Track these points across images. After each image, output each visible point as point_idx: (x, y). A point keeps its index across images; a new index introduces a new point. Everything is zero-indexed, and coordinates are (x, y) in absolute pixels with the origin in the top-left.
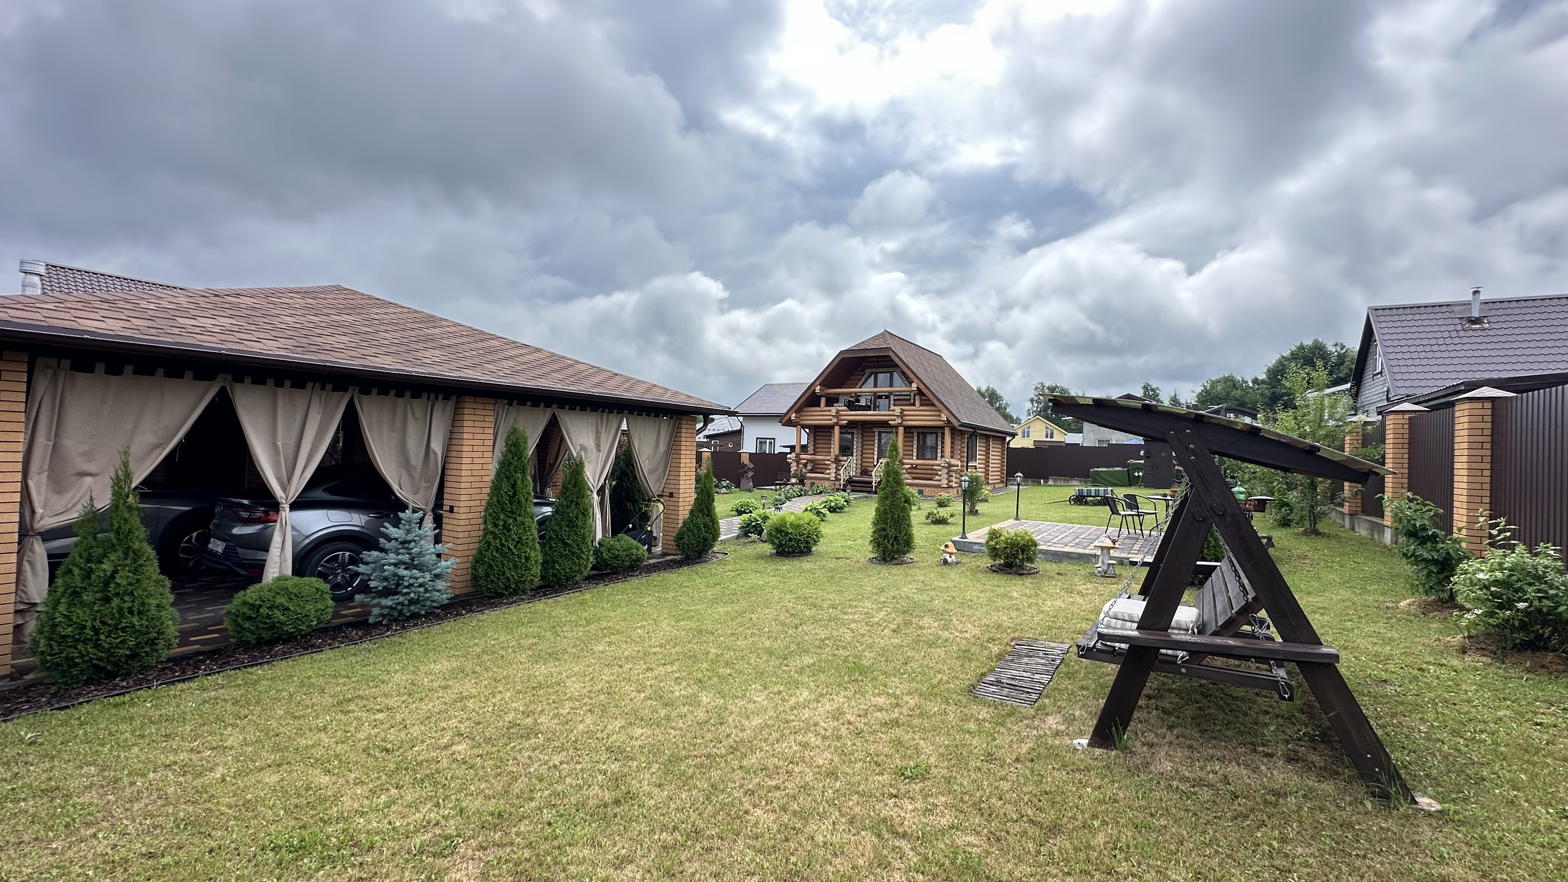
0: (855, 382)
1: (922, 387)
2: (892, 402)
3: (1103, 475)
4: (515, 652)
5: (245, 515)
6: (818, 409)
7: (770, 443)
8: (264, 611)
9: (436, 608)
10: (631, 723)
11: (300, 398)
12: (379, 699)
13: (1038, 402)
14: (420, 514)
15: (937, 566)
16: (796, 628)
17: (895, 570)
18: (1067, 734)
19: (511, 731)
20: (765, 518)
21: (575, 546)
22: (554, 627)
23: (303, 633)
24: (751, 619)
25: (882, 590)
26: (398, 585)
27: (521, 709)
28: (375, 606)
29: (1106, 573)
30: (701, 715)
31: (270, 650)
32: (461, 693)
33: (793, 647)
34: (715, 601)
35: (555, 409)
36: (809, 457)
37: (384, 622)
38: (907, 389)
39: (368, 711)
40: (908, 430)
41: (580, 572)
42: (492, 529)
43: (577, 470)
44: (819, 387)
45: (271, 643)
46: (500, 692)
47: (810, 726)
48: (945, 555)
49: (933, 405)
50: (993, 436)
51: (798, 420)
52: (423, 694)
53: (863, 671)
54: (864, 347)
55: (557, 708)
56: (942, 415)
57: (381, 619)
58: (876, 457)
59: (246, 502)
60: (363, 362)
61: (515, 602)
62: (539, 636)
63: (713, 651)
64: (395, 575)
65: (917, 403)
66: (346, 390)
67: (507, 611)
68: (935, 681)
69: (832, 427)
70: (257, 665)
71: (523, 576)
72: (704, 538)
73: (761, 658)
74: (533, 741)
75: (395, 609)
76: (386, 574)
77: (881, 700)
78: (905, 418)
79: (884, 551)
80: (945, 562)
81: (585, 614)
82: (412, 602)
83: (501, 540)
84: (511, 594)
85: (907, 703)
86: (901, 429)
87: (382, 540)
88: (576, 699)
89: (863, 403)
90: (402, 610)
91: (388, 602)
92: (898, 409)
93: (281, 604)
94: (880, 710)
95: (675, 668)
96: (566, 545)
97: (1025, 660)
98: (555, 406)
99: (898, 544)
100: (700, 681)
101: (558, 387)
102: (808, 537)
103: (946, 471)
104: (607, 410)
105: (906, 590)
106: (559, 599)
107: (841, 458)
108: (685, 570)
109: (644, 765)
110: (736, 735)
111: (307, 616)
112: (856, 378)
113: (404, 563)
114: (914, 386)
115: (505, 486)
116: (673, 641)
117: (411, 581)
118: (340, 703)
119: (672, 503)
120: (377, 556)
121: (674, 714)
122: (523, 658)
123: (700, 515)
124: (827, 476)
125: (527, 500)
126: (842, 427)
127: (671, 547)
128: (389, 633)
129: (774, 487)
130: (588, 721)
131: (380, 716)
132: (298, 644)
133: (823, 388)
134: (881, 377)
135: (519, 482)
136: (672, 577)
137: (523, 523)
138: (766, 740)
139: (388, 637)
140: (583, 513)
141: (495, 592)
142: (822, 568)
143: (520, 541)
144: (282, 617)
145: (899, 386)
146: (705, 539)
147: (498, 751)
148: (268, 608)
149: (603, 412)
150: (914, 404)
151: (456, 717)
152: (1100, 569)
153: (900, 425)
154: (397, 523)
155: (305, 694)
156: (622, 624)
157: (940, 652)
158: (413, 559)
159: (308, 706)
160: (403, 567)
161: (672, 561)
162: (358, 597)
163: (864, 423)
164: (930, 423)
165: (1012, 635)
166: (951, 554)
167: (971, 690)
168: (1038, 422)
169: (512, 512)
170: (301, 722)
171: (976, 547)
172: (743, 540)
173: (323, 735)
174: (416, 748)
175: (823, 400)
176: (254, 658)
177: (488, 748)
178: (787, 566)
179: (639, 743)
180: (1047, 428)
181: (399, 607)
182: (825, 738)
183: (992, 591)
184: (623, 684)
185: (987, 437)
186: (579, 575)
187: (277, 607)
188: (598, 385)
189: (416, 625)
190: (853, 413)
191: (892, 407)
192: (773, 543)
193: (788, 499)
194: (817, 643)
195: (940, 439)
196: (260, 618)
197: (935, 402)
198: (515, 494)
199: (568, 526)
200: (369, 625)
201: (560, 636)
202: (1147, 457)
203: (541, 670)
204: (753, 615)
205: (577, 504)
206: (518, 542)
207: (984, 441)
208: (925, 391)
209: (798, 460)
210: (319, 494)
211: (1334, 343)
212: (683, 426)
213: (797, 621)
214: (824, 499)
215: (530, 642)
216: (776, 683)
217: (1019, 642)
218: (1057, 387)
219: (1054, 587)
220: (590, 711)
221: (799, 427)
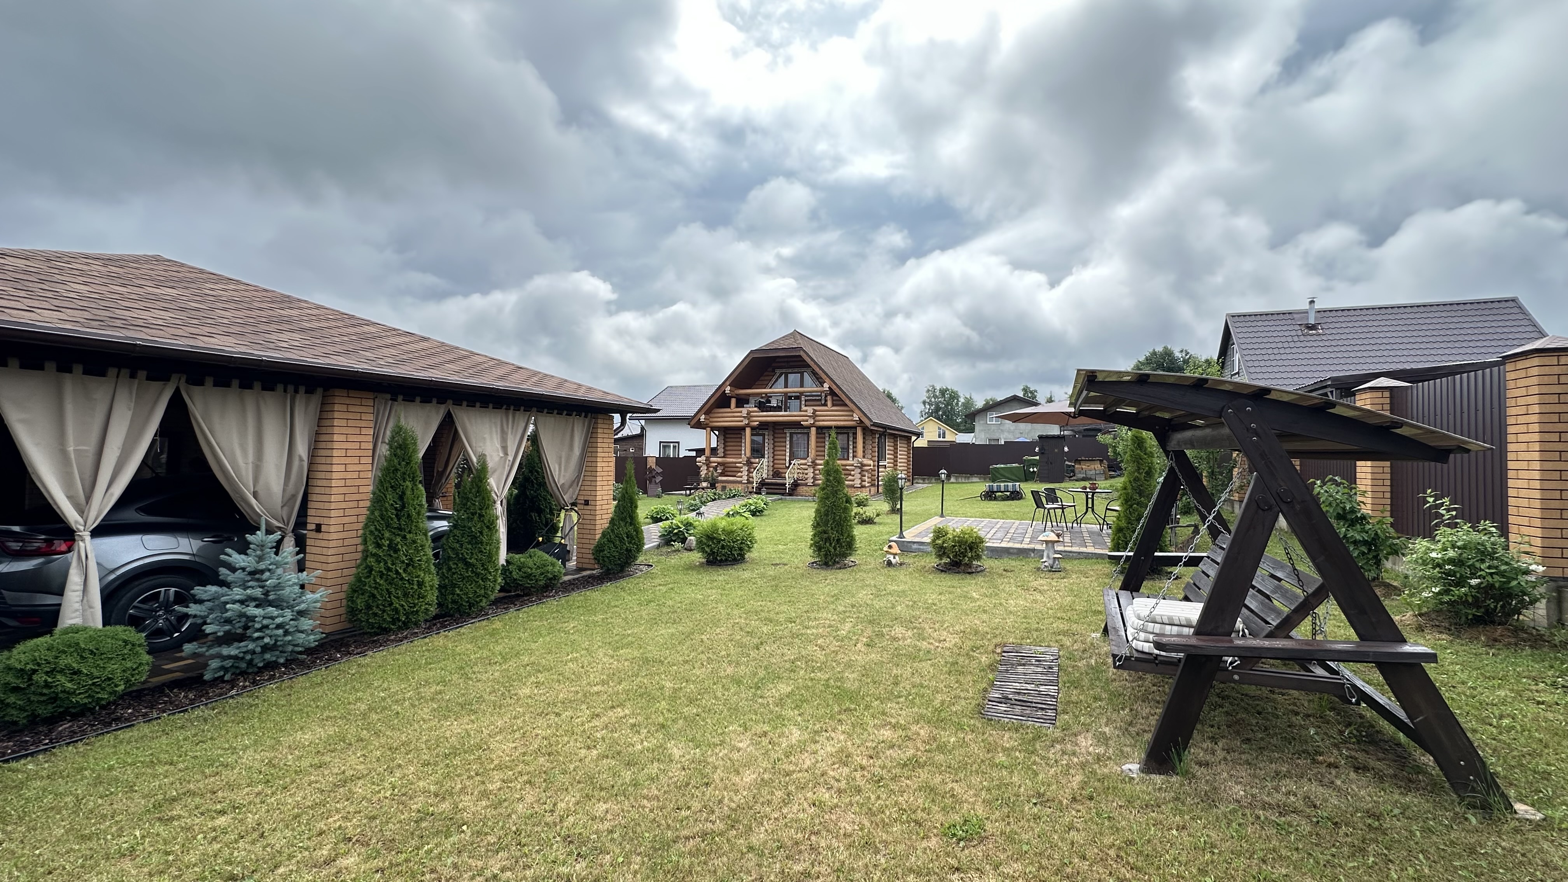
0: (766, 383)
1: (834, 387)
2: (803, 403)
3: (1002, 472)
4: (413, 706)
5: (15, 546)
6: (728, 410)
7: (674, 447)
8: (40, 678)
9: (300, 653)
10: (587, 795)
11: (100, 389)
12: (220, 794)
13: (930, 404)
14: (277, 536)
15: (883, 568)
16: (758, 649)
17: (840, 574)
18: (1109, 758)
19: (424, 825)
20: (688, 525)
21: (479, 566)
22: (462, 668)
23: (104, 702)
24: (702, 641)
25: (836, 597)
26: (246, 628)
27: (433, 788)
28: (213, 657)
29: (1052, 567)
30: (677, 774)
31: (51, 731)
32: (344, 772)
33: (762, 673)
34: (654, 622)
35: (450, 406)
36: (719, 460)
37: (227, 677)
38: (819, 389)
39: (202, 814)
40: (821, 430)
41: (486, 596)
42: (374, 551)
43: (480, 475)
44: (729, 388)
45: (53, 721)
46: (400, 766)
47: (819, 779)
48: (888, 556)
49: (846, 405)
50: (901, 436)
51: (707, 422)
52: (288, 780)
53: (853, 696)
54: (775, 346)
55: (483, 783)
56: (855, 415)
57: (222, 673)
58: (788, 459)
59: (17, 529)
60: (192, 342)
61: (406, 638)
62: (443, 682)
63: (668, 685)
64: (242, 615)
65: (829, 403)
66: (167, 379)
67: (396, 650)
68: (937, 703)
69: (743, 429)
70: (26, 756)
71: (415, 605)
72: (627, 550)
73: (728, 690)
74: (454, 839)
75: (243, 658)
76: (228, 614)
77: (887, 734)
78: (818, 418)
79: (826, 555)
80: (889, 563)
81: (499, 648)
82: (266, 648)
83: (386, 563)
84: (400, 629)
85: (919, 734)
86: (813, 430)
87: (223, 571)
88: (507, 767)
89: (774, 403)
90: (252, 660)
91: (232, 650)
92: (810, 410)
93: (68, 667)
94: (892, 747)
95: (627, 712)
96: (468, 565)
97: (1020, 669)
98: (450, 402)
99: (841, 547)
100: (663, 726)
101: (454, 379)
102: (742, 543)
103: (859, 470)
104: (512, 408)
105: (864, 595)
106: (463, 630)
107: (753, 460)
108: (609, 586)
109: (621, 860)
110: (731, 800)
111: (109, 679)
112: (766, 378)
113: (255, 599)
114: (826, 386)
115: (390, 497)
116: (614, 676)
117: (265, 622)
118: (158, 806)
119: (588, 512)
120: (216, 592)
121: (641, 777)
122: (425, 712)
123: (622, 524)
124: (739, 479)
125: (419, 513)
126: (753, 428)
127: (587, 561)
128: (234, 692)
129: (684, 492)
130: (529, 799)
131: (222, 821)
132: (95, 719)
133: (733, 389)
134: (791, 377)
135: (408, 492)
136: (596, 595)
137: (414, 542)
138: (769, 802)
139: (232, 697)
140: (488, 527)
141: (380, 627)
142: (762, 576)
143: (411, 563)
144: (69, 685)
145: (810, 386)
146: (629, 551)
147: (407, 861)
148: (47, 673)
149: (508, 409)
150: (825, 405)
151: (338, 811)
152: (1046, 564)
153: (812, 425)
154: (243, 548)
155: (101, 797)
156: (549, 657)
157: (926, 667)
158: (266, 594)
159: (104, 817)
160: (254, 604)
161: (590, 576)
162: (188, 648)
163: (775, 424)
164: (842, 423)
165: (995, 641)
166: (895, 554)
167: (980, 711)
168: (931, 422)
169: (400, 529)
170: (93, 844)
171: (915, 546)
172: (665, 549)
173: (127, 864)
174: (281, 870)
175: (733, 401)
176: (24, 745)
177: (391, 857)
178: (722, 576)
179: (607, 825)
180: (939, 429)
181: (248, 657)
182: (839, 791)
183: (950, 593)
184: (566, 739)
185: (895, 437)
186: (484, 600)
187: (62, 671)
188: (501, 378)
189: (272, 678)
190: (765, 413)
191: (804, 408)
192: (703, 551)
193: (704, 503)
194: (788, 665)
195: (851, 439)
196: (33, 689)
197: (848, 402)
198: (403, 507)
199: (469, 543)
200: (205, 682)
201: (471, 679)
202: (1041, 453)
203: (454, 728)
204: (703, 637)
205: (481, 516)
206: (408, 565)
207: (892, 440)
208: (837, 391)
209: (708, 463)
210: (132, 515)
211: (1179, 349)
212: (600, 426)
213: (756, 641)
214: (743, 503)
215: (432, 690)
216: (757, 722)
217: (1005, 649)
218: (947, 389)
219: (1007, 585)
220: (530, 782)
221: (709, 429)
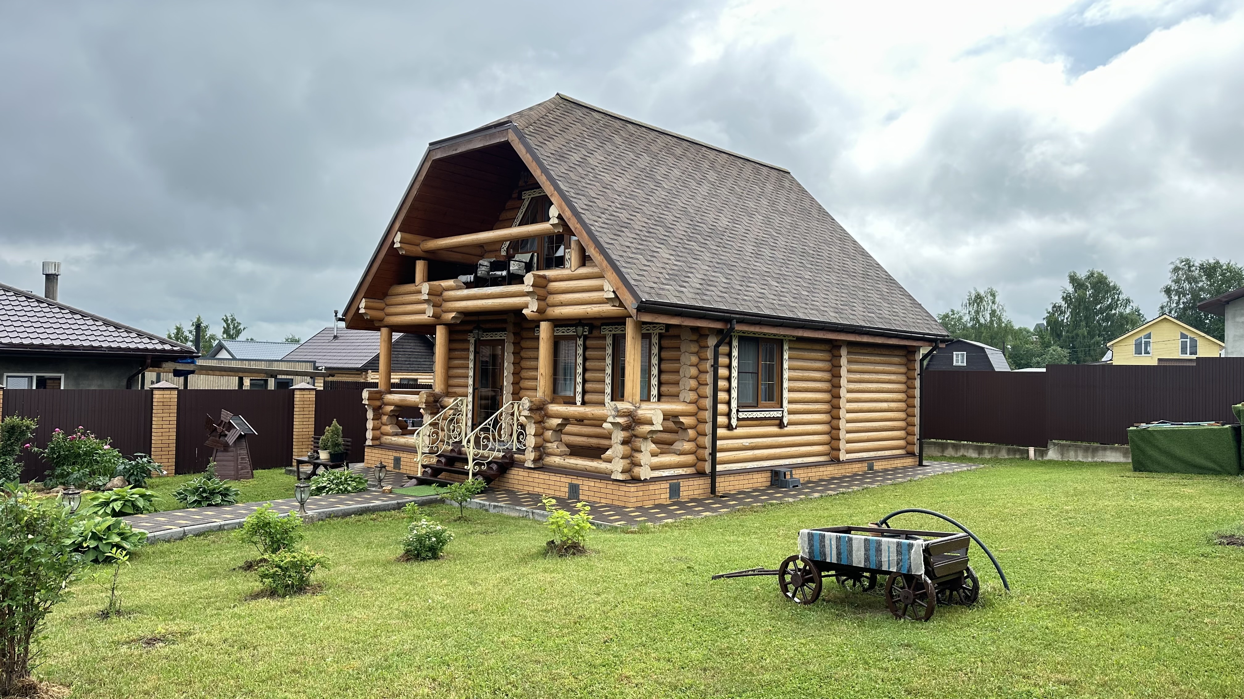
1: (567, 214)
6: (410, 287)
44: (402, 236)
49: (593, 261)
51: (372, 314)
56: (607, 286)
65: (574, 258)
78: (549, 299)
86: (543, 329)
92: (532, 279)
107: (446, 400)
114: (557, 214)
133: (414, 239)
150: (568, 264)
153: (541, 316)
168: (1166, 325)
175: (420, 268)
180: (1183, 336)
185: (833, 347)
190: (469, 292)
221: (384, 330)
